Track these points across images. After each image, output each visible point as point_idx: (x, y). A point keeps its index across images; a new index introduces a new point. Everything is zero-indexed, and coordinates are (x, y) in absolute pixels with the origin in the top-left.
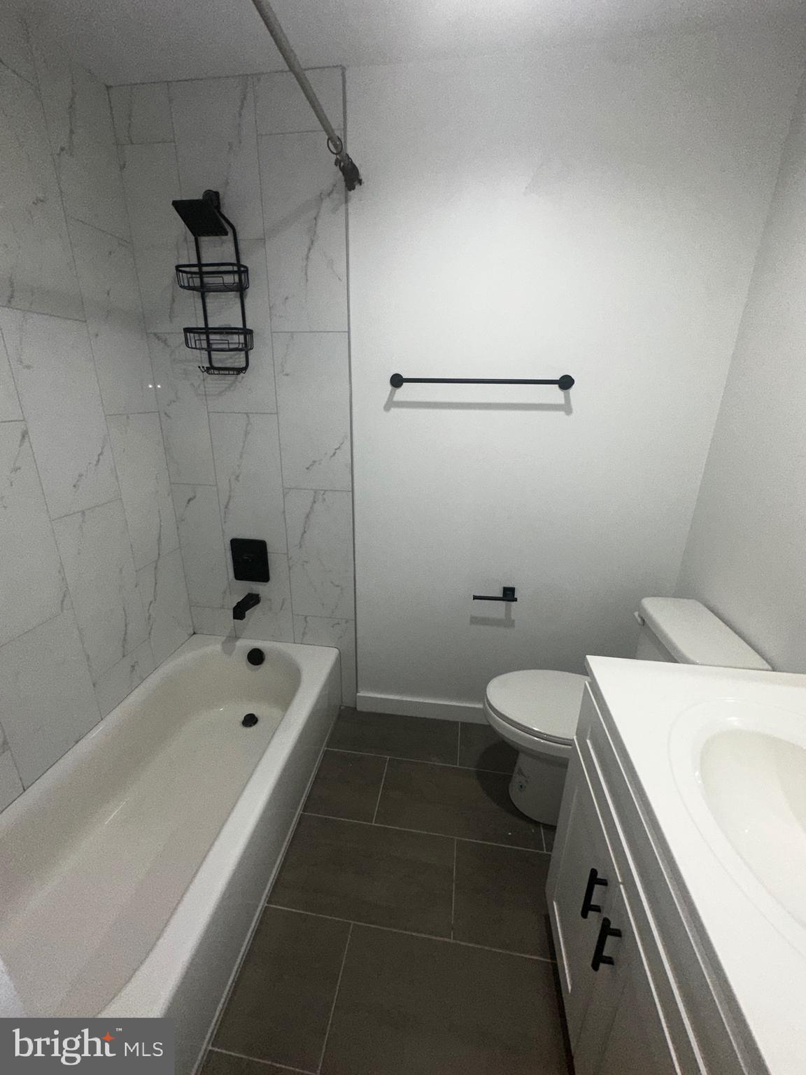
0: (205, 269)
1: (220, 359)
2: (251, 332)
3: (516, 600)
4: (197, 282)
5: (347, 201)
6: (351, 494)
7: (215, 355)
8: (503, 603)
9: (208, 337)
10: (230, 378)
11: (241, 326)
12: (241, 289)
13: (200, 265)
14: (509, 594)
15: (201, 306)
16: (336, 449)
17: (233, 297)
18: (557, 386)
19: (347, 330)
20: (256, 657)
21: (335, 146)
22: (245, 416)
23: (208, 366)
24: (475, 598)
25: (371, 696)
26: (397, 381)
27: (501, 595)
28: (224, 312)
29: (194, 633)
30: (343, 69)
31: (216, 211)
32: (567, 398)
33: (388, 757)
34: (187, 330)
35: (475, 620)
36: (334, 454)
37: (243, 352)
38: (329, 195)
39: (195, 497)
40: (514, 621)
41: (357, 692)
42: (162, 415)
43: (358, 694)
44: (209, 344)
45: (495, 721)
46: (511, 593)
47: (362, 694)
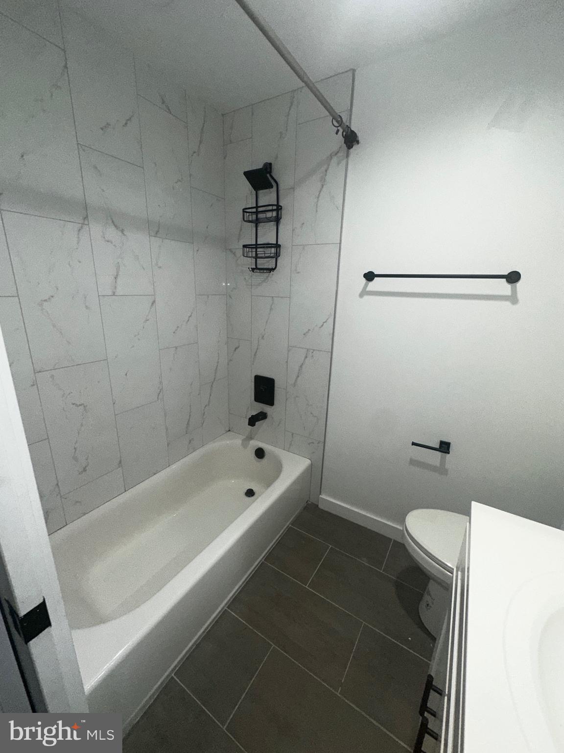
0: (260, 209)
1: (262, 263)
2: (280, 246)
3: (450, 453)
4: (254, 217)
5: (348, 156)
6: (330, 355)
7: (259, 261)
8: (439, 454)
9: (256, 250)
10: (266, 275)
11: (275, 243)
12: (277, 220)
13: (257, 207)
14: (444, 447)
15: (255, 232)
16: (324, 323)
17: (272, 225)
18: (505, 280)
19: (339, 242)
20: (260, 453)
21: (337, 122)
22: (270, 299)
23: (254, 267)
24: (414, 444)
25: (329, 500)
26: (370, 276)
27: (437, 446)
28: (267, 235)
29: (229, 431)
30: (354, 71)
31: (268, 175)
32: (514, 291)
33: (330, 546)
34: (245, 246)
35: (413, 462)
36: (322, 326)
37: (275, 259)
38: (336, 154)
39: (239, 347)
40: (447, 470)
41: (320, 494)
42: (228, 297)
43: (320, 496)
44: (256, 254)
45: (408, 541)
46: (447, 446)
47: (323, 496)
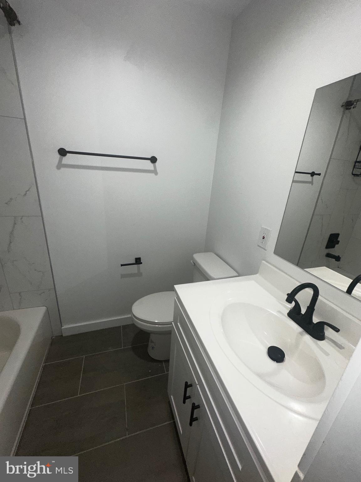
3: (141, 263)
5: (10, 32)
6: (41, 218)
8: (136, 266)
14: (138, 261)
16: (26, 191)
18: (149, 161)
19: (22, 117)
24: (122, 265)
25: (70, 327)
26: (63, 152)
27: (134, 262)
32: (155, 167)
33: (84, 356)
35: (123, 276)
36: (26, 194)
40: (142, 273)
41: (62, 326)
43: (63, 328)
46: (139, 260)
47: (65, 327)
